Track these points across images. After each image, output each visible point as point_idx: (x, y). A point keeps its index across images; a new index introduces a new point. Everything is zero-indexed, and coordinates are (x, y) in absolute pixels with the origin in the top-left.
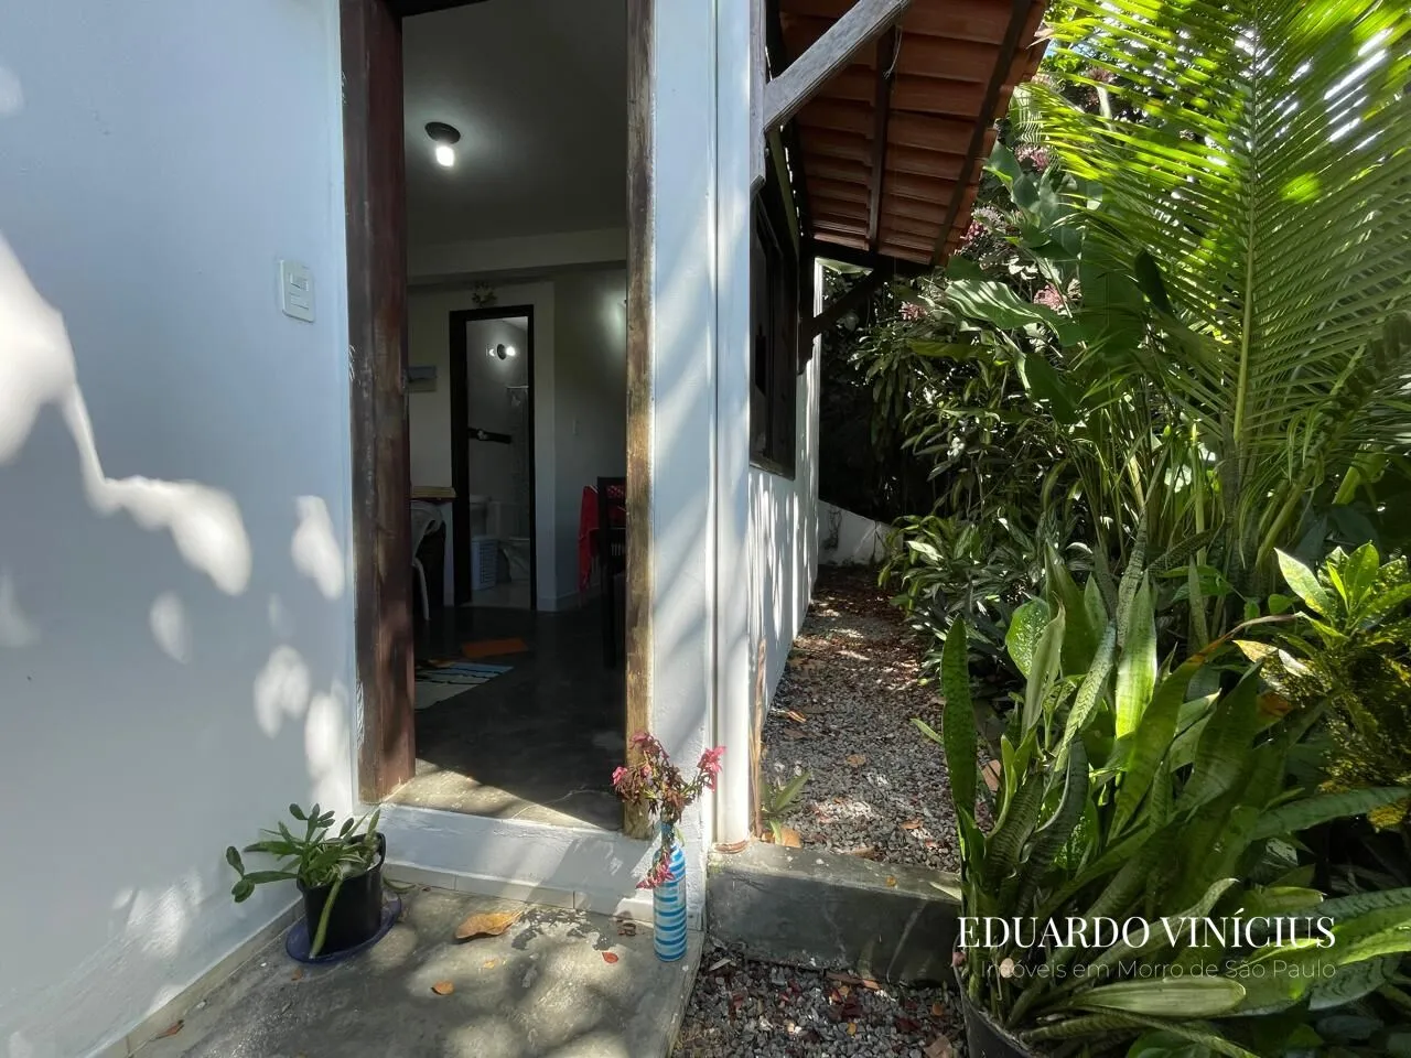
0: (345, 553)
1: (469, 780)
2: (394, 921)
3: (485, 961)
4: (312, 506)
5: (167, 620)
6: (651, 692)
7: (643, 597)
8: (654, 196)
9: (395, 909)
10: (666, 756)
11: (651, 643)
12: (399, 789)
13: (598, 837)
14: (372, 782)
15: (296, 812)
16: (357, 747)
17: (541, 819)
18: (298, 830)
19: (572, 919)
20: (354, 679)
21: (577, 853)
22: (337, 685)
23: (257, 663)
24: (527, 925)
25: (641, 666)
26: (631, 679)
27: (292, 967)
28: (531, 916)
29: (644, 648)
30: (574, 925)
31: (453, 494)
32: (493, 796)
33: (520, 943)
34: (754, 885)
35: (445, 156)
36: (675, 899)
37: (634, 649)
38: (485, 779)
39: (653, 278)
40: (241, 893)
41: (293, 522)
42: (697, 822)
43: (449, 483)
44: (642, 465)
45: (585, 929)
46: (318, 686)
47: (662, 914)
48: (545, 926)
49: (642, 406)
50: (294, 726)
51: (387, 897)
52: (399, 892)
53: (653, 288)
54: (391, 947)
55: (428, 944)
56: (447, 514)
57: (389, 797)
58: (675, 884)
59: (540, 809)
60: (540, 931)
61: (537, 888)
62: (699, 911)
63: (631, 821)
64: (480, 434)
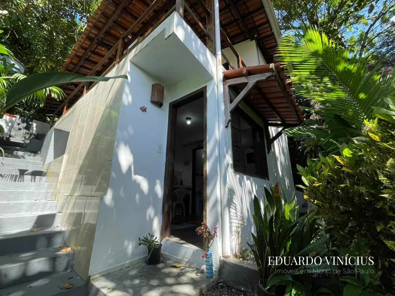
0: (162, 190)
1: (179, 239)
2: (162, 262)
3: (175, 270)
4: (158, 182)
5: (137, 196)
6: (208, 216)
7: (206, 197)
8: (207, 127)
9: (162, 260)
10: (209, 229)
11: (207, 205)
12: (167, 238)
13: (198, 250)
14: (163, 235)
15: (149, 234)
16: (161, 227)
17: (189, 246)
18: (149, 237)
19: (193, 268)
20: (161, 213)
21: (195, 253)
22: (159, 214)
23: (147, 207)
24: (184, 267)
25: (206, 211)
26: (204, 213)
27: (145, 264)
28: (185, 266)
29: (206, 207)
30: (192, 269)
31: (192, 187)
32: (182, 242)
33: (181, 270)
34: (229, 265)
35: (189, 122)
36: (209, 262)
37: (205, 207)
38: (182, 239)
39: (207, 140)
40: (140, 245)
41: (155, 184)
42: (216, 247)
43: (191, 185)
44: (206, 171)
45: (194, 270)
46: (156, 214)
47: (207, 269)
48: (187, 268)
49: (206, 161)
50: (151, 221)
51: (161, 258)
52: (164, 259)
53: (207, 141)
54: (160, 265)
55: (166, 266)
56: (190, 192)
57: (165, 239)
58: (209, 258)
59: (189, 244)
60: (186, 269)
61: (187, 261)
62: (217, 270)
63: (204, 246)
64: (200, 175)
